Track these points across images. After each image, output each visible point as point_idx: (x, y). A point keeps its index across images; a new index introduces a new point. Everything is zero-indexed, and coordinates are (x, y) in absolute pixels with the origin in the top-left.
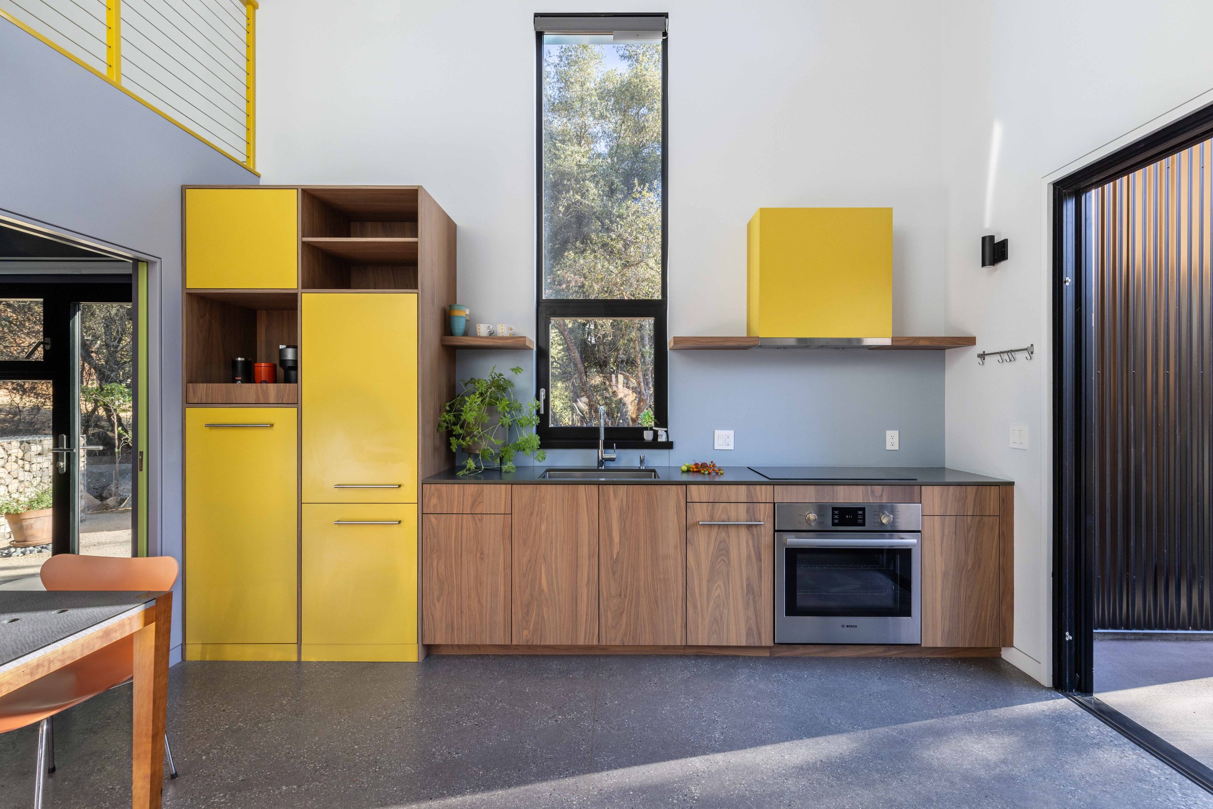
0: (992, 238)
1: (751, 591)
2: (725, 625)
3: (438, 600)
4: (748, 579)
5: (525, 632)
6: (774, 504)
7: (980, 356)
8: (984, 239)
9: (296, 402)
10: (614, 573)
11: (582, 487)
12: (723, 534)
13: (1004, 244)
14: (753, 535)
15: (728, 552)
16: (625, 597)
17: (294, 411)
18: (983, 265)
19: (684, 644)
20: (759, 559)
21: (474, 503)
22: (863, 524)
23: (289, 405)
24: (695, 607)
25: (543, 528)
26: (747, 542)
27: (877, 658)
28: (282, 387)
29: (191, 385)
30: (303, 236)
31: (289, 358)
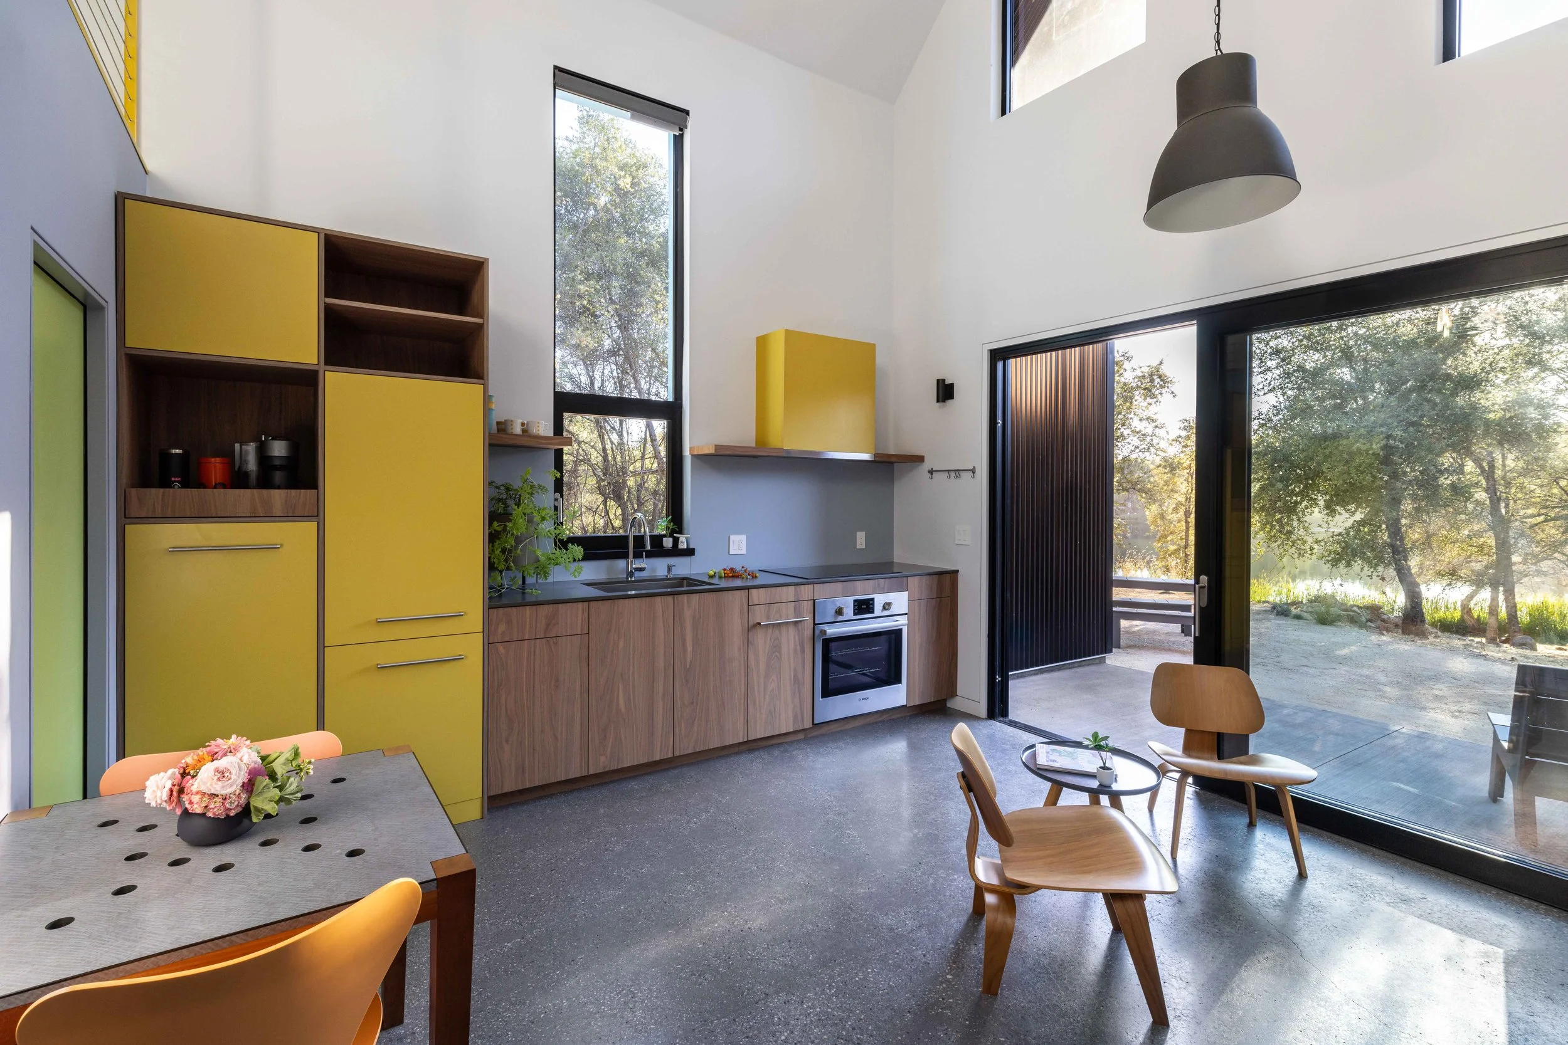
0: (944, 380)
1: (797, 681)
2: (777, 716)
3: (507, 741)
4: (795, 670)
5: (603, 759)
6: (814, 600)
7: (929, 472)
8: (938, 380)
9: (316, 514)
10: (687, 681)
11: (658, 599)
12: (777, 632)
13: (951, 386)
14: (798, 630)
15: (780, 648)
16: (697, 704)
17: (312, 526)
18: (938, 401)
19: (745, 740)
20: (803, 651)
21: (548, 625)
22: (873, 612)
23: (305, 519)
24: (754, 703)
25: (621, 644)
26: (794, 637)
27: (876, 723)
28: (293, 494)
29: (134, 491)
30: (326, 296)
31: (276, 453)
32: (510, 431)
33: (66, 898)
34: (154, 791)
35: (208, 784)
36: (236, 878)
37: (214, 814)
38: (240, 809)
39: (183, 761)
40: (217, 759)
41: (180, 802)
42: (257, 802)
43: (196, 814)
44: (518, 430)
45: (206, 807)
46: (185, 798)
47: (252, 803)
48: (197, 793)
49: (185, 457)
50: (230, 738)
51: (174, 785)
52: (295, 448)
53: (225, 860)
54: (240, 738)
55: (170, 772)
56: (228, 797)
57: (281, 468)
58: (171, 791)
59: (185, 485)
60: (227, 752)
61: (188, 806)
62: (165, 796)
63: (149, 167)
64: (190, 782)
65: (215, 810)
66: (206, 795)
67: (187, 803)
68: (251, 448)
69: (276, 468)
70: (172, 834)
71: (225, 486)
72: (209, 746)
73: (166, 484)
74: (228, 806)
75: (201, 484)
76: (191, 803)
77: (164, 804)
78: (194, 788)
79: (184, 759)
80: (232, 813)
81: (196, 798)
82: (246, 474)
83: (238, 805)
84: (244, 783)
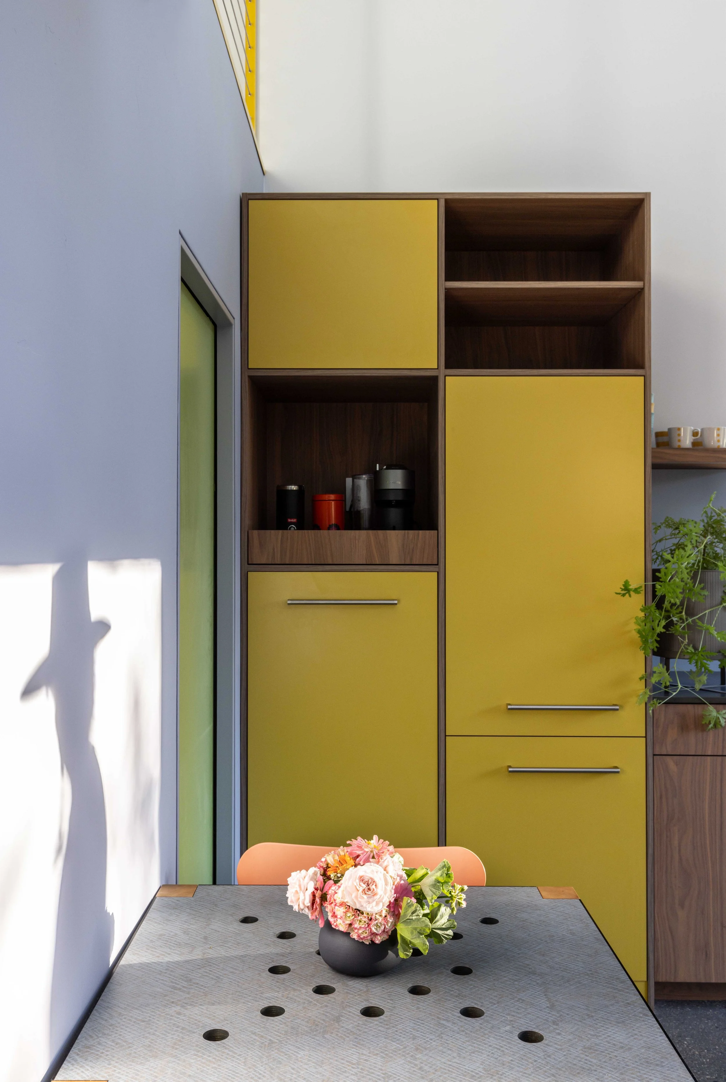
9: (436, 562)
17: (432, 577)
23: (424, 568)
28: (411, 536)
29: (256, 533)
30: (448, 279)
31: (392, 486)
32: (676, 444)
33: (219, 1003)
34: (297, 892)
35: (353, 896)
36: (390, 1031)
37: (359, 936)
38: (385, 937)
39: (323, 860)
40: (359, 864)
41: (322, 912)
42: (404, 931)
43: (339, 930)
44: (687, 441)
45: (350, 925)
46: (328, 908)
47: (399, 932)
48: (342, 904)
49: (300, 492)
50: (370, 838)
51: (316, 889)
52: (410, 479)
53: (374, 1002)
54: (381, 840)
55: (312, 870)
56: (373, 917)
57: (398, 504)
58: (314, 895)
59: (301, 526)
60: (369, 857)
61: (331, 920)
62: (308, 903)
63: (265, 168)
64: (333, 888)
65: (360, 931)
66: (351, 910)
67: (330, 915)
68: (363, 482)
69: (389, 504)
70: (312, 950)
71: (338, 528)
72: (350, 845)
73: (282, 525)
74: (374, 930)
75: (316, 526)
76: (334, 916)
77: (307, 910)
78: (339, 898)
79: (323, 856)
80: (378, 940)
81: (340, 911)
82: (358, 513)
83: (384, 931)
84: (390, 902)
